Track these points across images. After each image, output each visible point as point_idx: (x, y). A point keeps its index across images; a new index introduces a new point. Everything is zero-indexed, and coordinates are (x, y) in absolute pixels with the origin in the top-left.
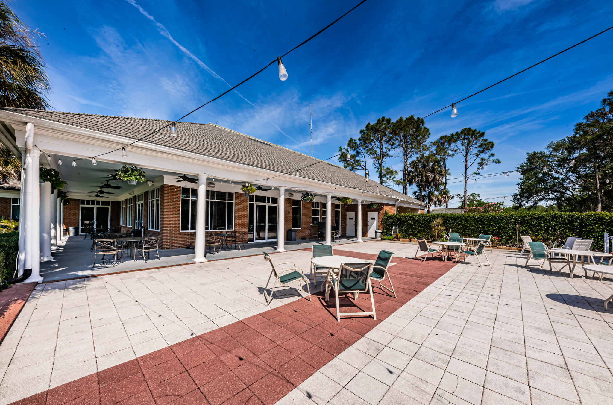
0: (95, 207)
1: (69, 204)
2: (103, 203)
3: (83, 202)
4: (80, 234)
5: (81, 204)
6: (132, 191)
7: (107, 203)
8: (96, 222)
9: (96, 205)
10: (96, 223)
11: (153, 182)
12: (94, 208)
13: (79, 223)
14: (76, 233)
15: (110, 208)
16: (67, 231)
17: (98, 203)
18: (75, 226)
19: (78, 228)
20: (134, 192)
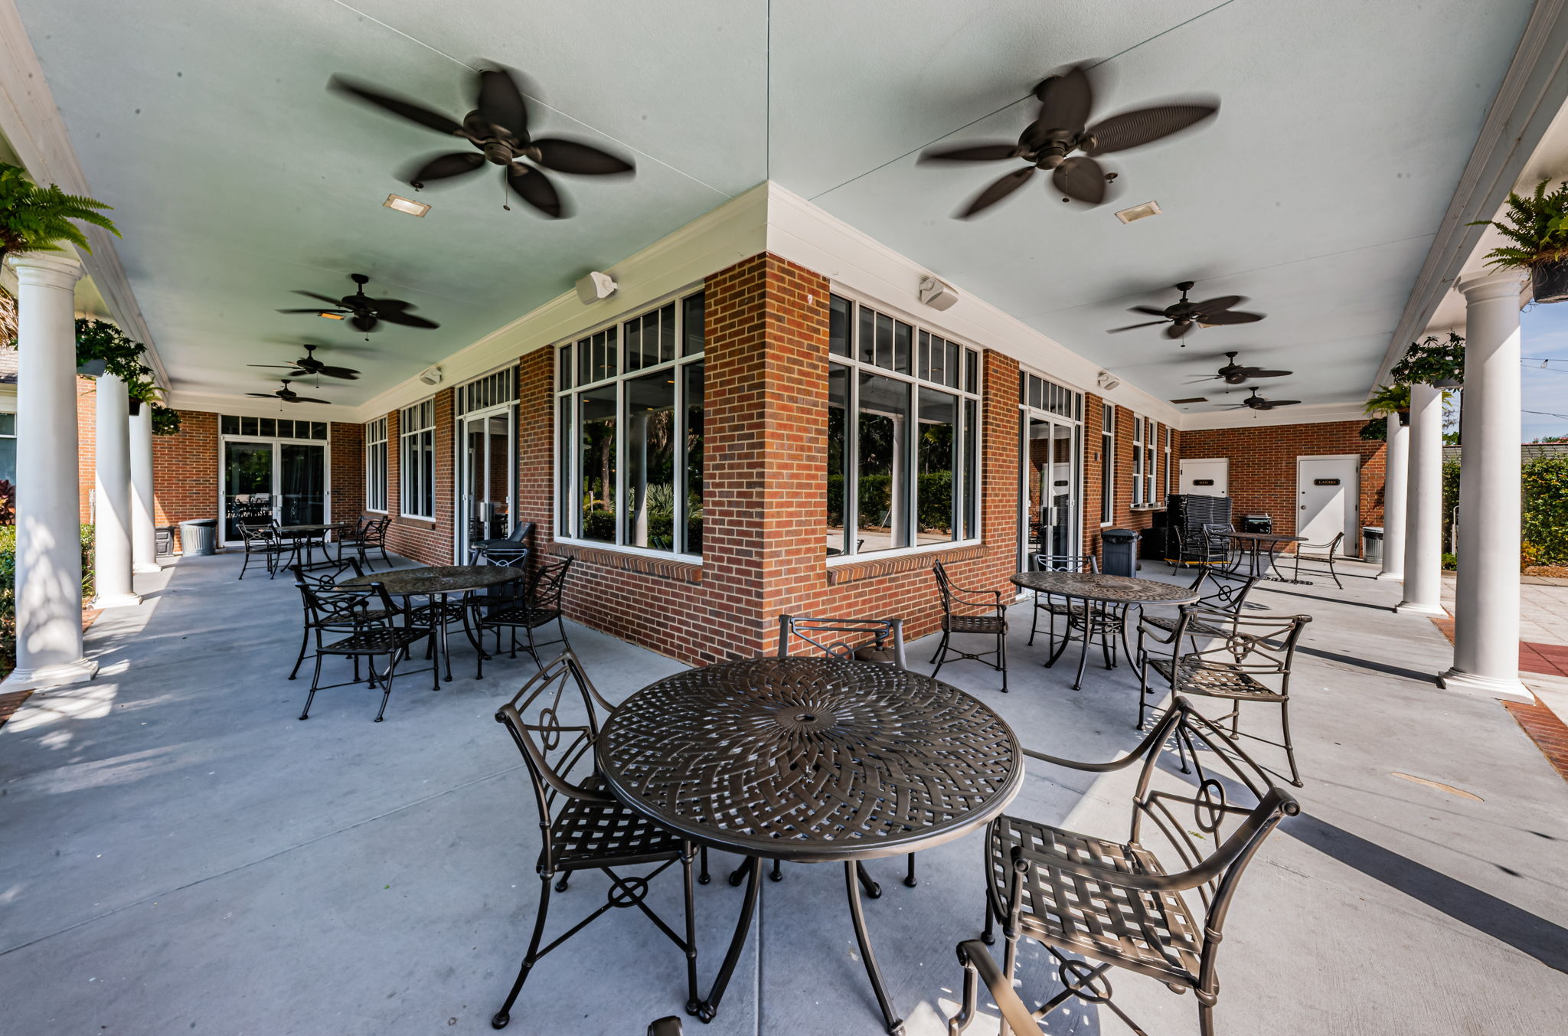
0: (277, 443)
1: (176, 429)
2: (303, 428)
3: (230, 424)
4: (223, 542)
5: (225, 431)
6: (434, 367)
7: (319, 430)
8: (280, 498)
9: (280, 435)
10: (280, 504)
11: (614, 280)
12: (270, 445)
13: (217, 503)
14: (210, 548)
15: (326, 444)
16: (172, 535)
17: (286, 428)
18: (204, 516)
19: (214, 524)
20: (446, 374)
